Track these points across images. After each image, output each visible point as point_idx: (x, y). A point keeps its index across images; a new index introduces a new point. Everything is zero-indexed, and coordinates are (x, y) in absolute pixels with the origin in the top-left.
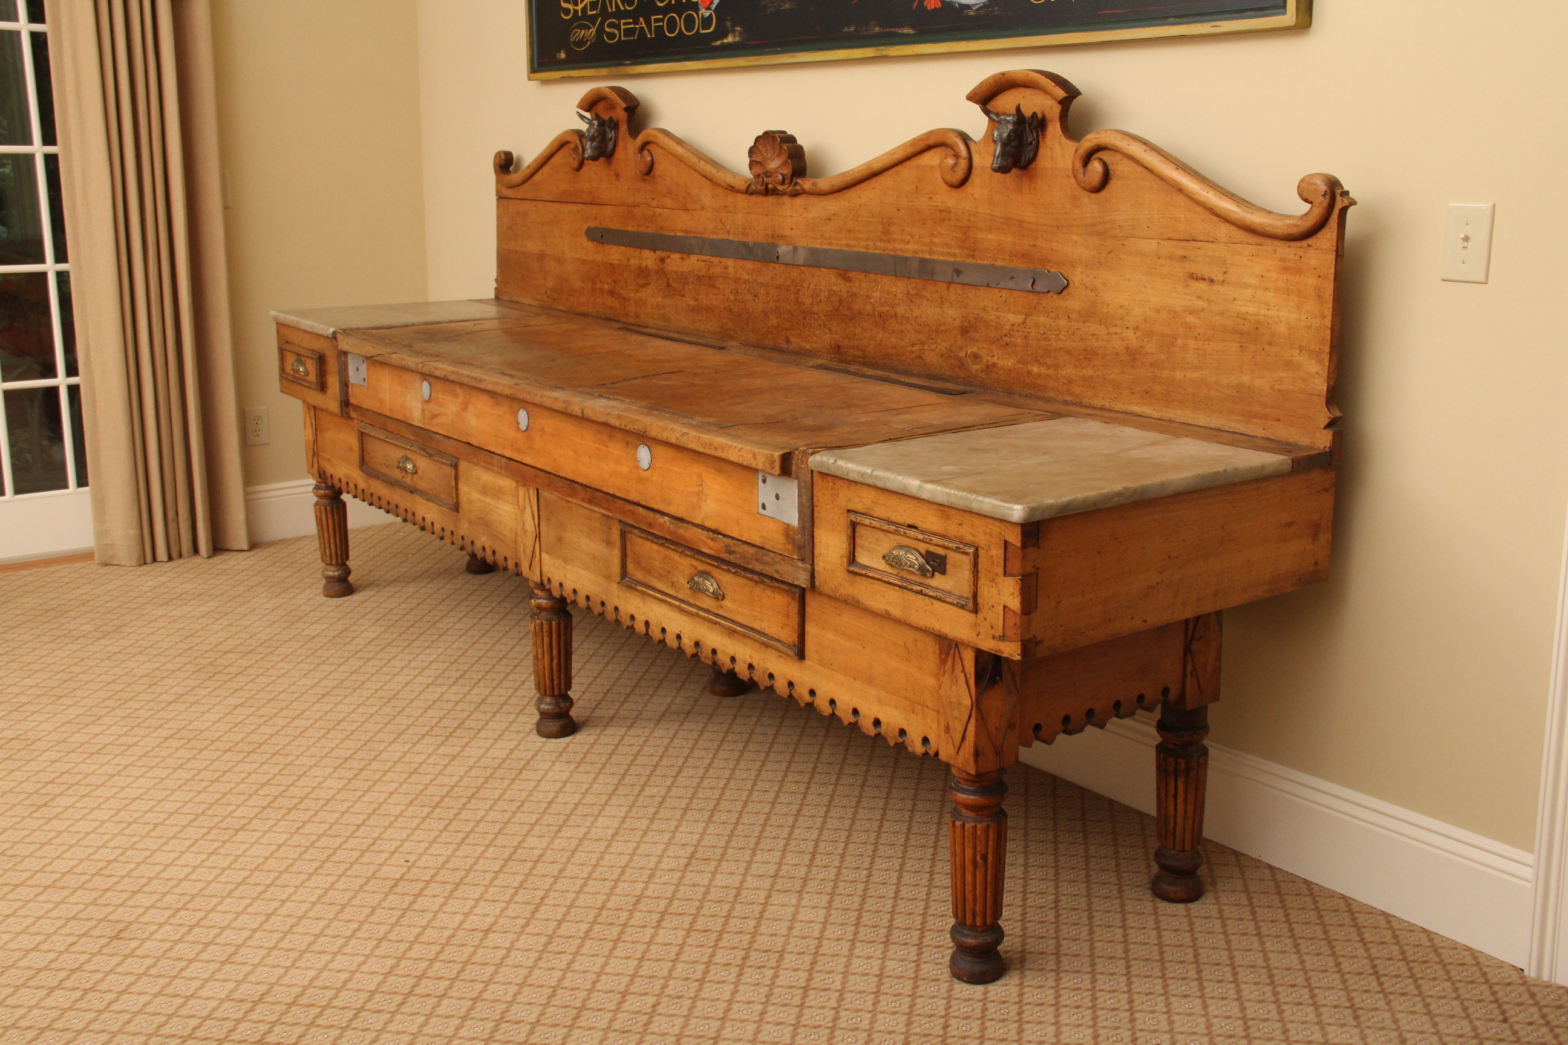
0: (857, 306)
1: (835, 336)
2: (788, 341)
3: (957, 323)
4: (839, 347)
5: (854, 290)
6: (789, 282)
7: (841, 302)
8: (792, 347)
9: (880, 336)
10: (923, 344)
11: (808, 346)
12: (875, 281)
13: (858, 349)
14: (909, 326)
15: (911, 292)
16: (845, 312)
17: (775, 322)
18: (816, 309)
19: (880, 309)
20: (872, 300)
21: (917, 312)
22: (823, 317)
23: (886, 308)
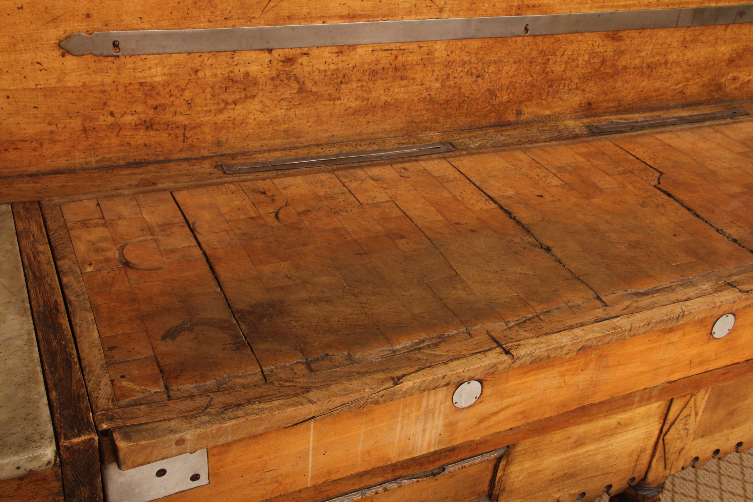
0: (622, 63)
1: (586, 96)
2: (519, 113)
3: (726, 57)
4: (590, 104)
5: (623, 47)
6: (534, 54)
7: (603, 62)
8: (522, 118)
9: (644, 83)
10: (688, 80)
11: (548, 112)
12: (650, 36)
13: (614, 100)
14: (678, 69)
15: (688, 38)
16: (608, 70)
17: (505, 98)
18: (569, 74)
19: (649, 61)
20: (643, 54)
21: (689, 54)
22: (576, 81)
23: (657, 58)
